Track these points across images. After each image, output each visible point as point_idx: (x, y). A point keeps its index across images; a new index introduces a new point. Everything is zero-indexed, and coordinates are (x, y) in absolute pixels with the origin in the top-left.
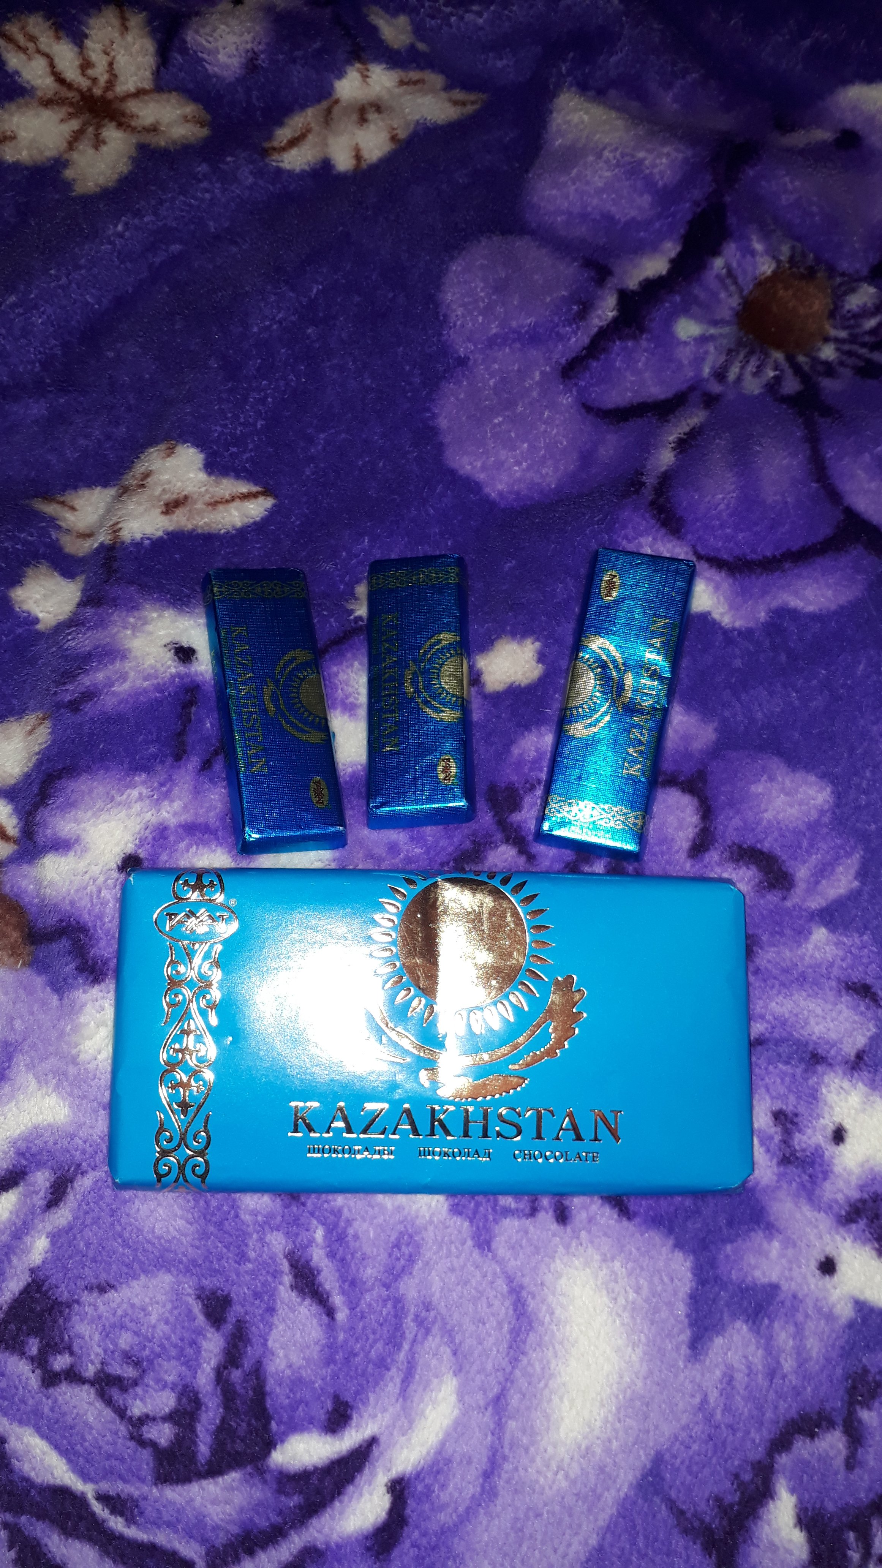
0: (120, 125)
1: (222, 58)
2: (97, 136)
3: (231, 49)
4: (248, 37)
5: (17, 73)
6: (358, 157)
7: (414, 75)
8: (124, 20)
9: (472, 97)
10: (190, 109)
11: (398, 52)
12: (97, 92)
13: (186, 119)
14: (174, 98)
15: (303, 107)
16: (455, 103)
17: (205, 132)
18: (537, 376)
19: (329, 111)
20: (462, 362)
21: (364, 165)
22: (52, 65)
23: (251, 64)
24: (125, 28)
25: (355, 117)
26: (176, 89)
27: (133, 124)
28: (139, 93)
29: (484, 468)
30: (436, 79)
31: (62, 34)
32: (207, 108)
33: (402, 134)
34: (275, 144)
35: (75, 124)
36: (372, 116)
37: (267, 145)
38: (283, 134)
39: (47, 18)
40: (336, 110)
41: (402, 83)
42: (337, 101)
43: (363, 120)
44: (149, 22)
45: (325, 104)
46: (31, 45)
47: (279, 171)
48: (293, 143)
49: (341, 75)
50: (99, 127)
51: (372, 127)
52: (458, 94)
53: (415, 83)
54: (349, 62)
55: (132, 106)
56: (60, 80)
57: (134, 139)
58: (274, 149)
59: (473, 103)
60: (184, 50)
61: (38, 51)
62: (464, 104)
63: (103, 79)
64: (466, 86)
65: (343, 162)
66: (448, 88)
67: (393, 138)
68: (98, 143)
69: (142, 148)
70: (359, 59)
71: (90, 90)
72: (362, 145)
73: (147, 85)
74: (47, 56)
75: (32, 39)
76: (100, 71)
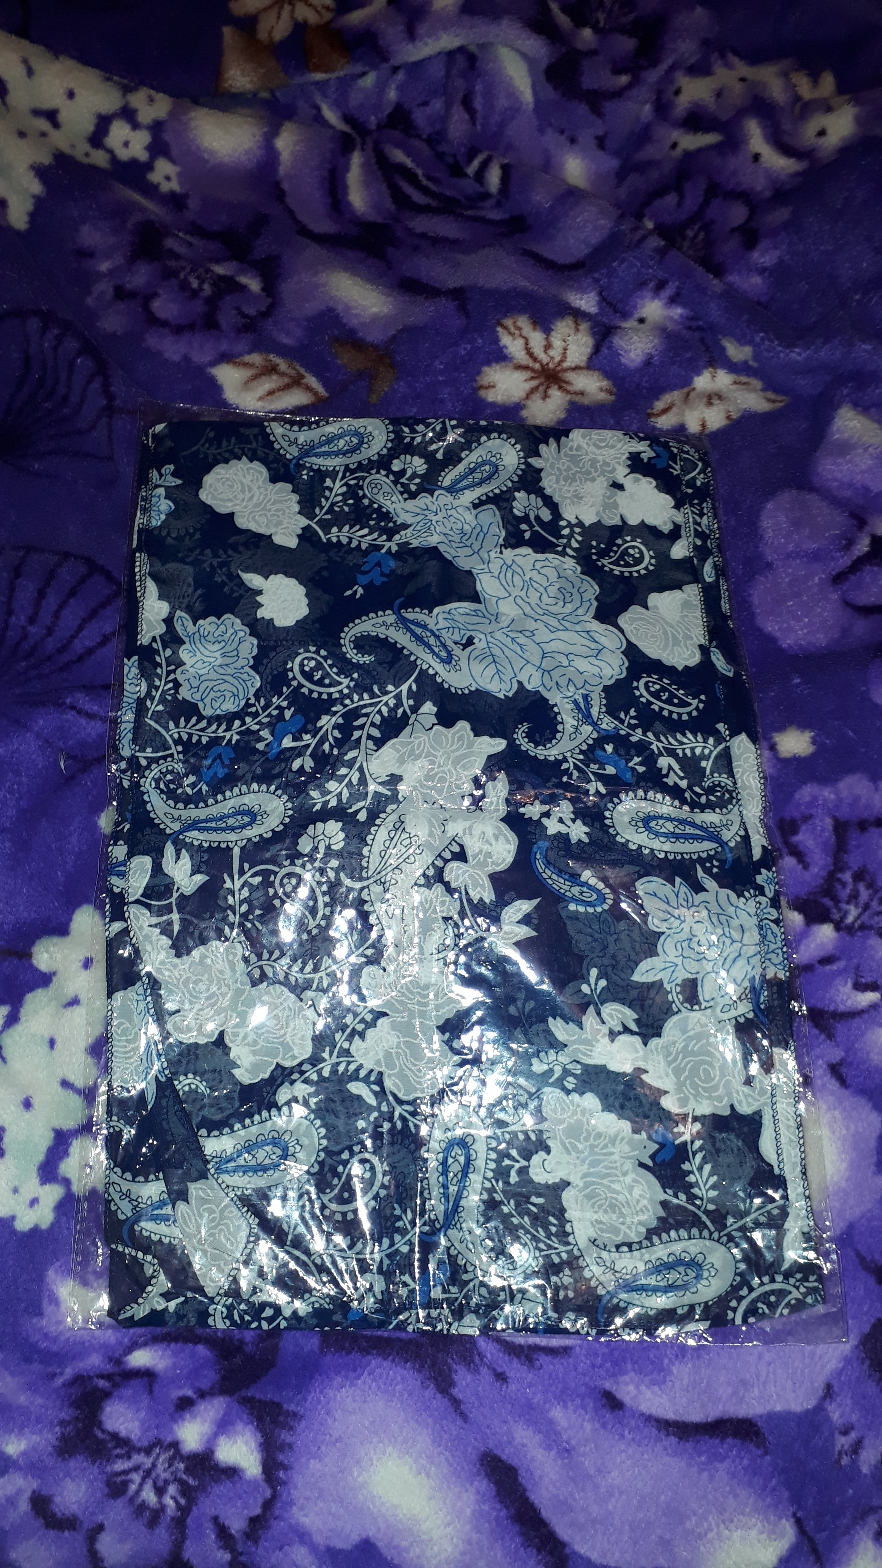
0: (560, 388)
1: (632, 355)
2: (545, 392)
3: (639, 352)
4: (650, 345)
5: (506, 347)
6: (704, 426)
7: (744, 379)
8: (577, 324)
9: (779, 398)
10: (605, 384)
11: (736, 364)
12: (551, 366)
13: (601, 390)
14: (596, 374)
15: (672, 390)
16: (769, 400)
17: (613, 398)
18: (817, 579)
19: (688, 394)
20: (769, 565)
21: (707, 431)
22: (527, 344)
23: (648, 362)
24: (578, 330)
25: (705, 400)
26: (599, 370)
27: (569, 388)
28: (576, 368)
29: (780, 629)
30: (757, 384)
31: (538, 328)
32: (615, 384)
33: (735, 416)
34: (654, 411)
35: (534, 383)
36: (715, 401)
37: (649, 411)
38: (659, 405)
39: (531, 317)
40: (693, 394)
41: (735, 383)
42: (694, 389)
43: (710, 404)
44: (592, 328)
45: (686, 390)
46: (517, 332)
47: (654, 428)
48: (665, 411)
49: (699, 374)
50: (548, 387)
51: (715, 408)
52: (771, 395)
53: (744, 384)
54: (705, 367)
55: (570, 376)
56: (531, 354)
57: (568, 397)
58: (653, 414)
59: (781, 401)
60: (610, 348)
61: (521, 335)
62: (774, 401)
63: (557, 359)
64: (776, 391)
65: (693, 427)
66: (763, 390)
67: (728, 418)
68: (545, 396)
69: (572, 403)
70: (712, 366)
71: (547, 364)
72: (707, 418)
73: (583, 364)
74: (526, 339)
75: (519, 329)
76: (556, 353)
